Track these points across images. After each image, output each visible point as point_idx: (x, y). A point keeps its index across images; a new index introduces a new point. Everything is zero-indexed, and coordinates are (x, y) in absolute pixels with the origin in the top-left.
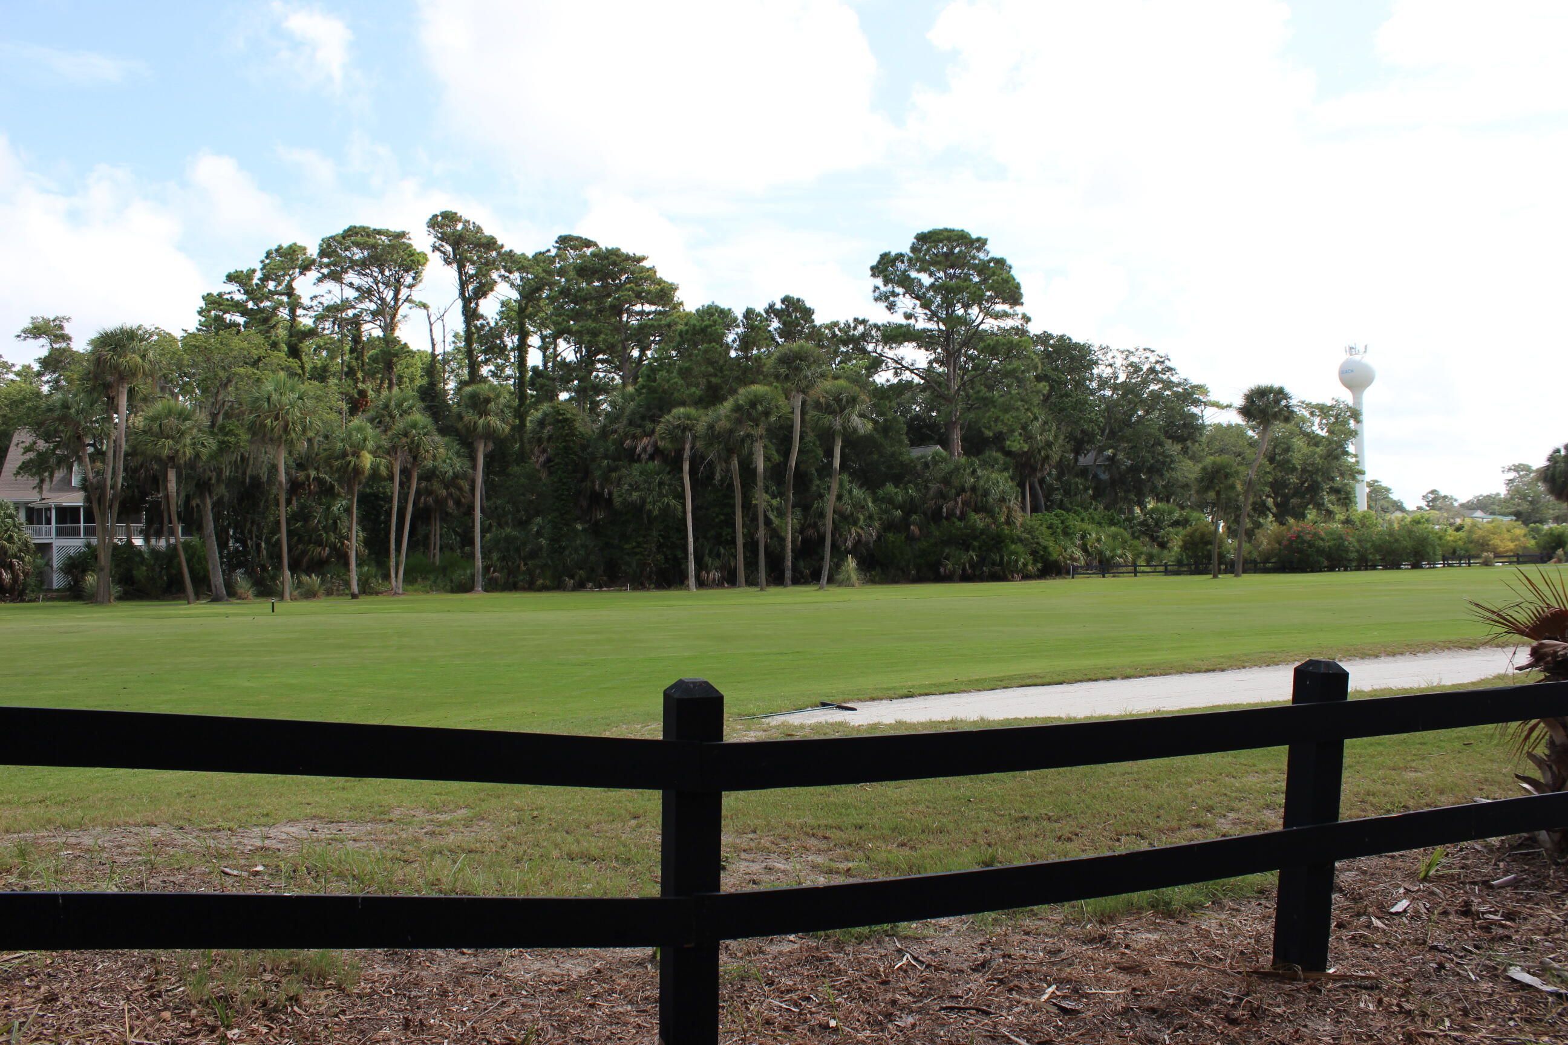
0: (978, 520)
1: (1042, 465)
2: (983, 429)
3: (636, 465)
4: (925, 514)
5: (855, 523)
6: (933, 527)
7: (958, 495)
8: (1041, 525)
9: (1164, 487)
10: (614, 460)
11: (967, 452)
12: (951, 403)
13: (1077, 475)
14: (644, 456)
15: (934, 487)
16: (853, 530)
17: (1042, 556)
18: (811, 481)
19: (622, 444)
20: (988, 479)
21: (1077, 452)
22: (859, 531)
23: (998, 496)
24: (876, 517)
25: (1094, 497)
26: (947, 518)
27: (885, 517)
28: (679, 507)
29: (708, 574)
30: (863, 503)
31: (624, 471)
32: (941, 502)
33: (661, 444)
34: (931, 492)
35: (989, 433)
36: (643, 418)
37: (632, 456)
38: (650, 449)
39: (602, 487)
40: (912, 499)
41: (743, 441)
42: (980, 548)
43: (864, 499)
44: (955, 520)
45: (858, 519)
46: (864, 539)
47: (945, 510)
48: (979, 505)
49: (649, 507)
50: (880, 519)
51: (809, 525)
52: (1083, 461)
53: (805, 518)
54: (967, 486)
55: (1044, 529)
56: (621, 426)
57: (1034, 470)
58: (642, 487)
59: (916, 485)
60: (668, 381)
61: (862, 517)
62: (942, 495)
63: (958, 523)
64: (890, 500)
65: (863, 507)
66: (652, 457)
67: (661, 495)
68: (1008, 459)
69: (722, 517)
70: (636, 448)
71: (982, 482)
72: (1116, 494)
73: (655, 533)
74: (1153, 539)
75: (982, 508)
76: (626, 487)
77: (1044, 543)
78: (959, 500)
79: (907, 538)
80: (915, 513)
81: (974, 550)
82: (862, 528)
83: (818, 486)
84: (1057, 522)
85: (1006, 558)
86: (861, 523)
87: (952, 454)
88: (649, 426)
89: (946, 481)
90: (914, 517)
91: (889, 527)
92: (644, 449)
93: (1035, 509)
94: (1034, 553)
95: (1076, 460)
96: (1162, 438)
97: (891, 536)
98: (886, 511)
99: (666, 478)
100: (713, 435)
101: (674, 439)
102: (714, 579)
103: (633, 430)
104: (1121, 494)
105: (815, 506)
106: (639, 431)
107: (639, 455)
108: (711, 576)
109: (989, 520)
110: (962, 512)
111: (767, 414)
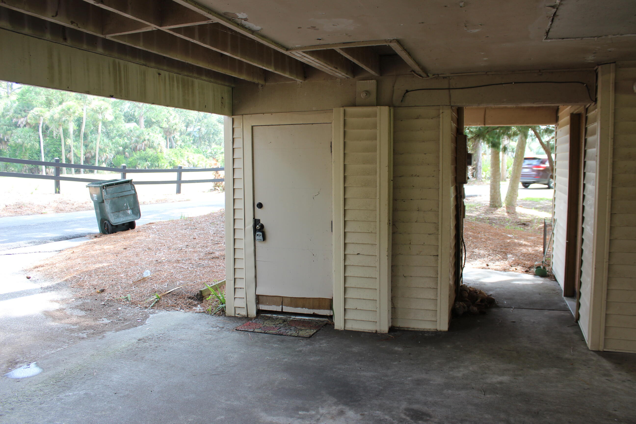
0: (150, 152)
1: (174, 132)
2: (152, 119)
3: (19, 129)
4: (131, 149)
5: (105, 152)
6: (134, 153)
7: (143, 142)
8: (172, 153)
9: (219, 140)
10: (8, 126)
11: (146, 127)
12: (140, 109)
13: (187, 135)
14: (22, 125)
15: (134, 139)
16: (104, 154)
17: (173, 164)
18: (88, 136)
19: (12, 120)
20: (154, 136)
21: (187, 127)
22: (107, 154)
23: (157, 143)
24: (113, 149)
25: (193, 143)
26: (139, 150)
27: (116, 149)
28: (38, 145)
29: (49, 170)
30: (108, 144)
31: (14, 131)
32: (136, 144)
33: (29, 121)
34: (133, 141)
35: (154, 120)
36: (21, 111)
37: (16, 126)
38: (24, 123)
39: (3, 136)
40: (126, 143)
41: (64, 122)
42: (151, 161)
43: (109, 143)
44: (142, 151)
45: (106, 150)
46: (109, 157)
47: (138, 147)
48: (151, 145)
49: (26, 145)
50: (114, 150)
51: (88, 152)
52: (189, 130)
53: (86, 149)
54: (146, 139)
55: (173, 154)
56: (11, 113)
57: (170, 133)
58: (22, 137)
59: (128, 138)
60: (31, 97)
61: (108, 149)
62: (137, 142)
63: (143, 152)
64: (117, 143)
65: (108, 146)
66: (25, 126)
67: (31, 141)
68: (161, 129)
69: (54, 149)
70: (18, 122)
71: (151, 138)
72: (201, 142)
73: (28, 155)
74: (214, 158)
75: (151, 147)
76: (16, 137)
77: (173, 159)
78: (143, 144)
79: (125, 157)
80: (127, 148)
81: (149, 161)
82: (108, 153)
83: (91, 138)
84: (178, 152)
85: (160, 164)
86: (108, 152)
87: (140, 127)
88: (24, 114)
89: (138, 137)
90: (127, 149)
91: (118, 153)
92: (22, 123)
93: (171, 147)
94: (170, 162)
95: (187, 130)
96: (217, 123)
97: (118, 156)
98: (117, 147)
99: (32, 134)
100: (52, 119)
101: (36, 119)
102: (52, 172)
103: (16, 115)
104: (203, 142)
105: (90, 145)
106: (19, 116)
107: (19, 125)
108: (51, 171)
109: (154, 151)
110: (144, 148)
111: (74, 113)
